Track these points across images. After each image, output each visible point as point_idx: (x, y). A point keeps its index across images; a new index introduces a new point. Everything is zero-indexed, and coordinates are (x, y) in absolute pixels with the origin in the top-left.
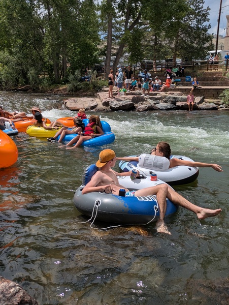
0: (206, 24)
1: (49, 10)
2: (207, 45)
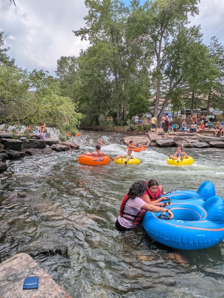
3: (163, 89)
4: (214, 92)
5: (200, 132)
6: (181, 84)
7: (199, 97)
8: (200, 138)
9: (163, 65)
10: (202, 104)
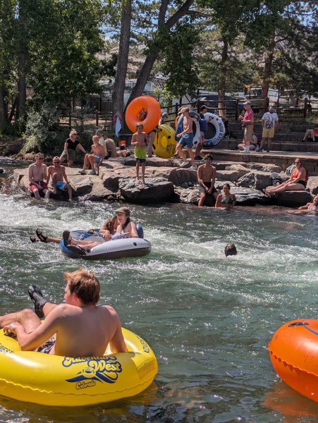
3: (138, 26)
4: (282, 44)
6: (194, 15)
7: (241, 55)
10: (247, 79)
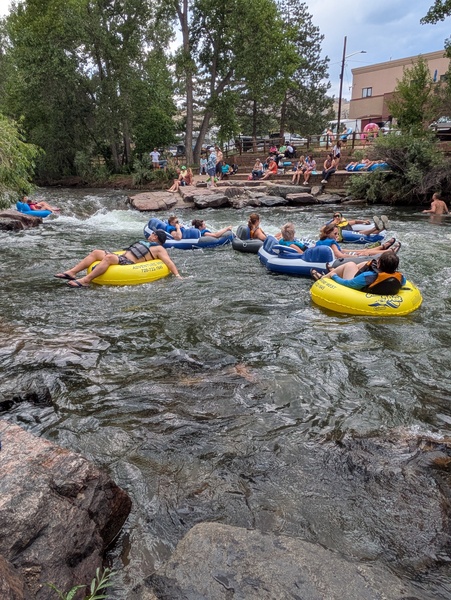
0: (323, 82)
1: (100, 65)
2: (325, 112)
3: (198, 95)
4: (291, 100)
5: (270, 178)
7: (266, 110)
8: (270, 188)
9: (194, 41)
10: (270, 125)
